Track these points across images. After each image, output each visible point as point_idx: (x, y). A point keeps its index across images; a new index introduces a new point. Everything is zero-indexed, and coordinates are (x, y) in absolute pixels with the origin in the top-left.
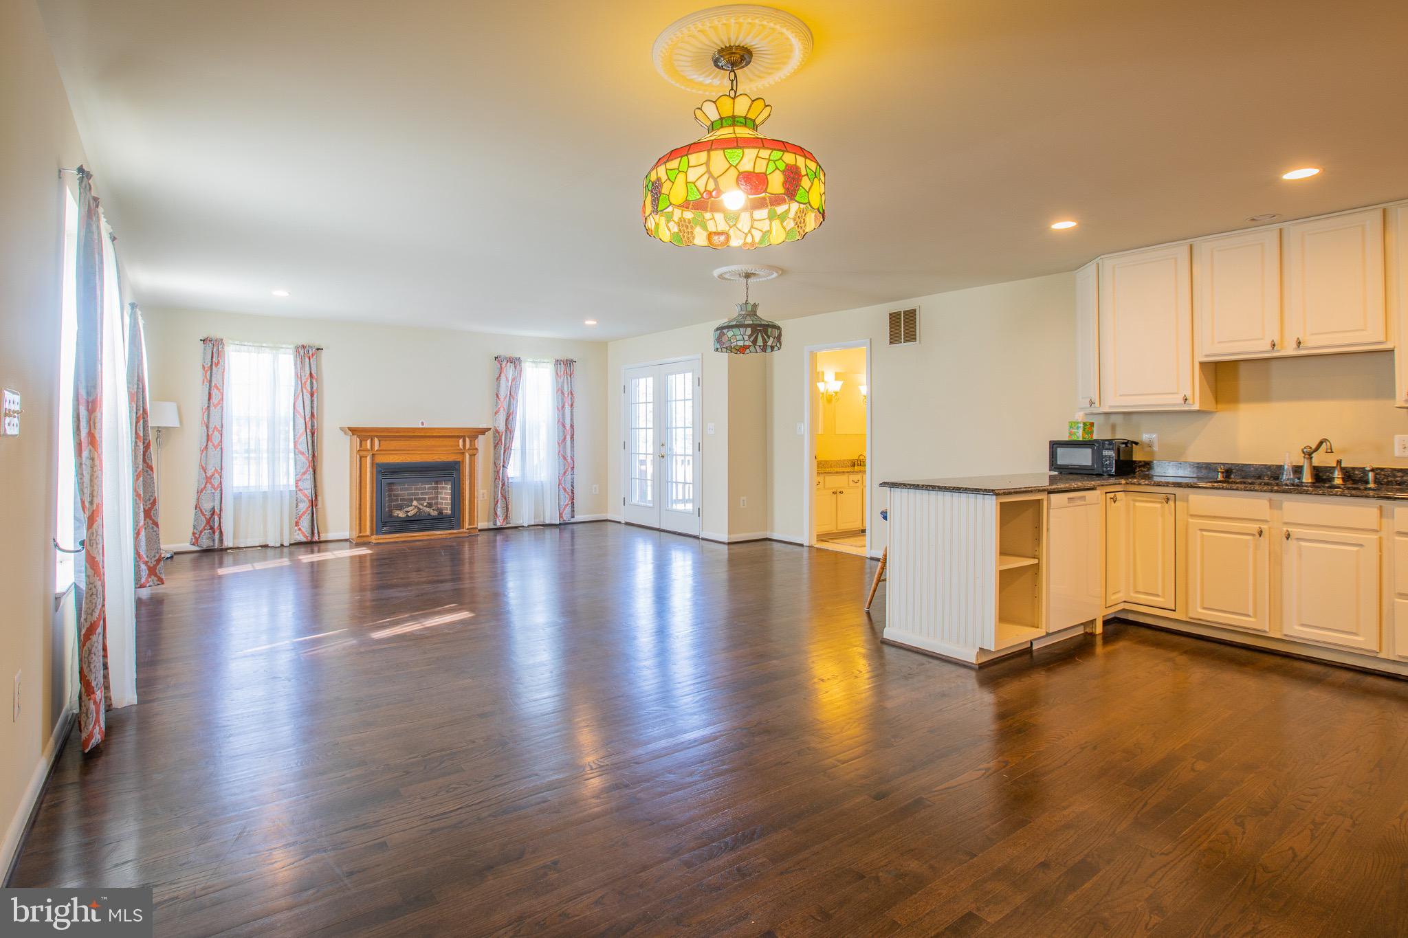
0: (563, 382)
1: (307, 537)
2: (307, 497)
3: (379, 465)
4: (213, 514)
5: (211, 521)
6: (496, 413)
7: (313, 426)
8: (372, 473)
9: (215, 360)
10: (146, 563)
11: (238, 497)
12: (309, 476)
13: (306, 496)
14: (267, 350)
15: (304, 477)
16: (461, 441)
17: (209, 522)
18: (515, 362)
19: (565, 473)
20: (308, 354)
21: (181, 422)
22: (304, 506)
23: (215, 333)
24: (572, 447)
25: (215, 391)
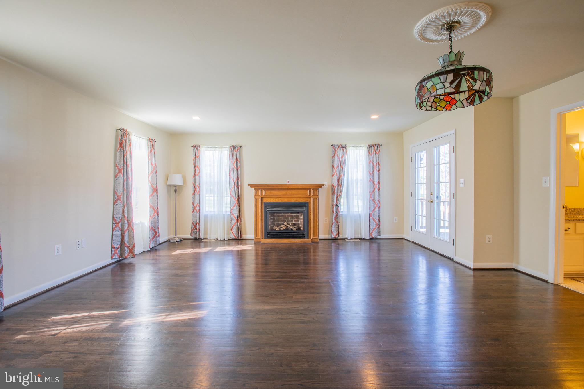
0: (373, 158)
1: (235, 237)
2: (235, 218)
3: (265, 203)
4: (197, 223)
5: (196, 227)
6: (332, 176)
7: (238, 184)
8: (262, 207)
9: (197, 155)
10: (128, 247)
11: (206, 217)
12: (236, 208)
13: (235, 217)
14: (218, 149)
15: (234, 208)
16: (308, 191)
17: (195, 226)
18: (343, 147)
19: (374, 210)
20: (236, 150)
21: (184, 183)
22: (234, 222)
23: (197, 144)
24: (379, 195)
25: (197, 169)
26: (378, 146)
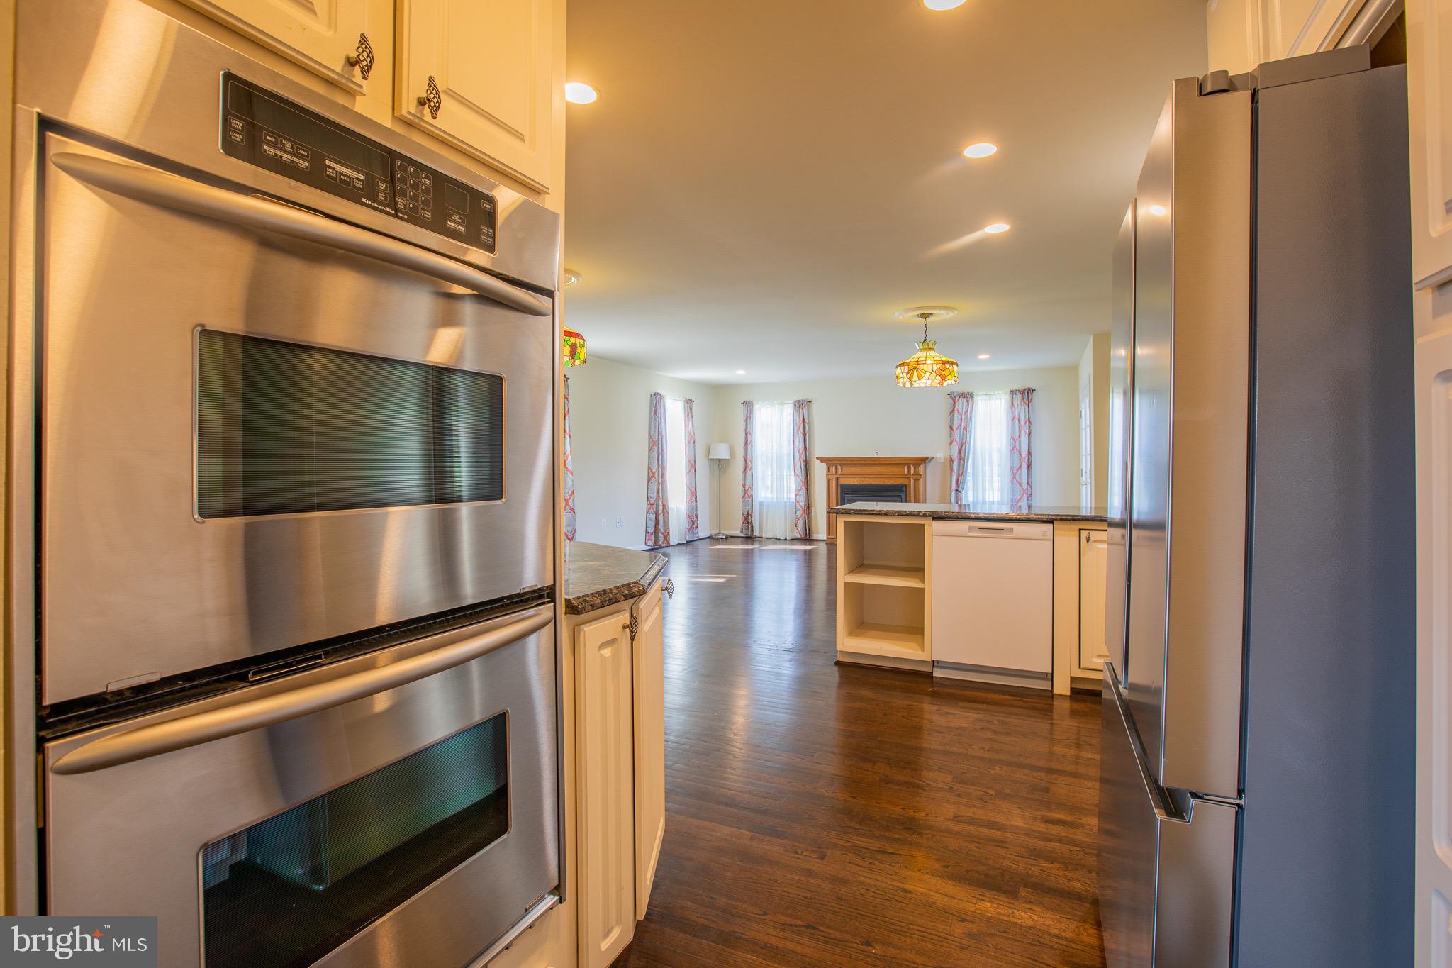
0: (1020, 413)
1: (801, 535)
2: (802, 507)
3: (842, 486)
4: (748, 514)
5: (747, 519)
6: (950, 443)
7: (806, 457)
8: (837, 492)
9: (749, 415)
11: (761, 504)
12: (803, 492)
13: (800, 506)
14: (777, 405)
15: (800, 493)
16: (906, 467)
17: (746, 519)
18: (968, 396)
19: (1020, 499)
20: (803, 407)
21: (731, 457)
22: (799, 513)
23: (748, 399)
24: (1029, 474)
25: (749, 435)
26: (1030, 391)
